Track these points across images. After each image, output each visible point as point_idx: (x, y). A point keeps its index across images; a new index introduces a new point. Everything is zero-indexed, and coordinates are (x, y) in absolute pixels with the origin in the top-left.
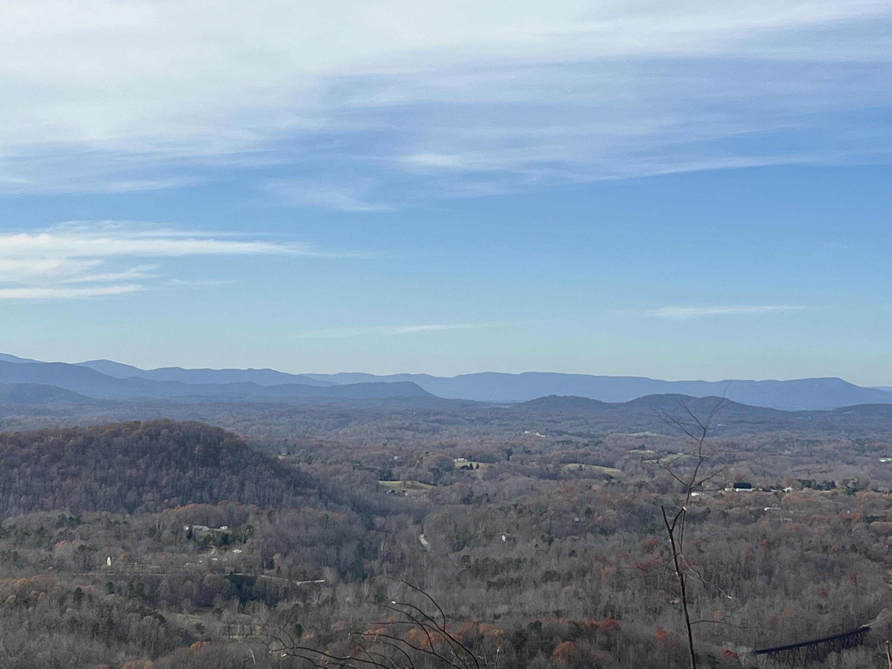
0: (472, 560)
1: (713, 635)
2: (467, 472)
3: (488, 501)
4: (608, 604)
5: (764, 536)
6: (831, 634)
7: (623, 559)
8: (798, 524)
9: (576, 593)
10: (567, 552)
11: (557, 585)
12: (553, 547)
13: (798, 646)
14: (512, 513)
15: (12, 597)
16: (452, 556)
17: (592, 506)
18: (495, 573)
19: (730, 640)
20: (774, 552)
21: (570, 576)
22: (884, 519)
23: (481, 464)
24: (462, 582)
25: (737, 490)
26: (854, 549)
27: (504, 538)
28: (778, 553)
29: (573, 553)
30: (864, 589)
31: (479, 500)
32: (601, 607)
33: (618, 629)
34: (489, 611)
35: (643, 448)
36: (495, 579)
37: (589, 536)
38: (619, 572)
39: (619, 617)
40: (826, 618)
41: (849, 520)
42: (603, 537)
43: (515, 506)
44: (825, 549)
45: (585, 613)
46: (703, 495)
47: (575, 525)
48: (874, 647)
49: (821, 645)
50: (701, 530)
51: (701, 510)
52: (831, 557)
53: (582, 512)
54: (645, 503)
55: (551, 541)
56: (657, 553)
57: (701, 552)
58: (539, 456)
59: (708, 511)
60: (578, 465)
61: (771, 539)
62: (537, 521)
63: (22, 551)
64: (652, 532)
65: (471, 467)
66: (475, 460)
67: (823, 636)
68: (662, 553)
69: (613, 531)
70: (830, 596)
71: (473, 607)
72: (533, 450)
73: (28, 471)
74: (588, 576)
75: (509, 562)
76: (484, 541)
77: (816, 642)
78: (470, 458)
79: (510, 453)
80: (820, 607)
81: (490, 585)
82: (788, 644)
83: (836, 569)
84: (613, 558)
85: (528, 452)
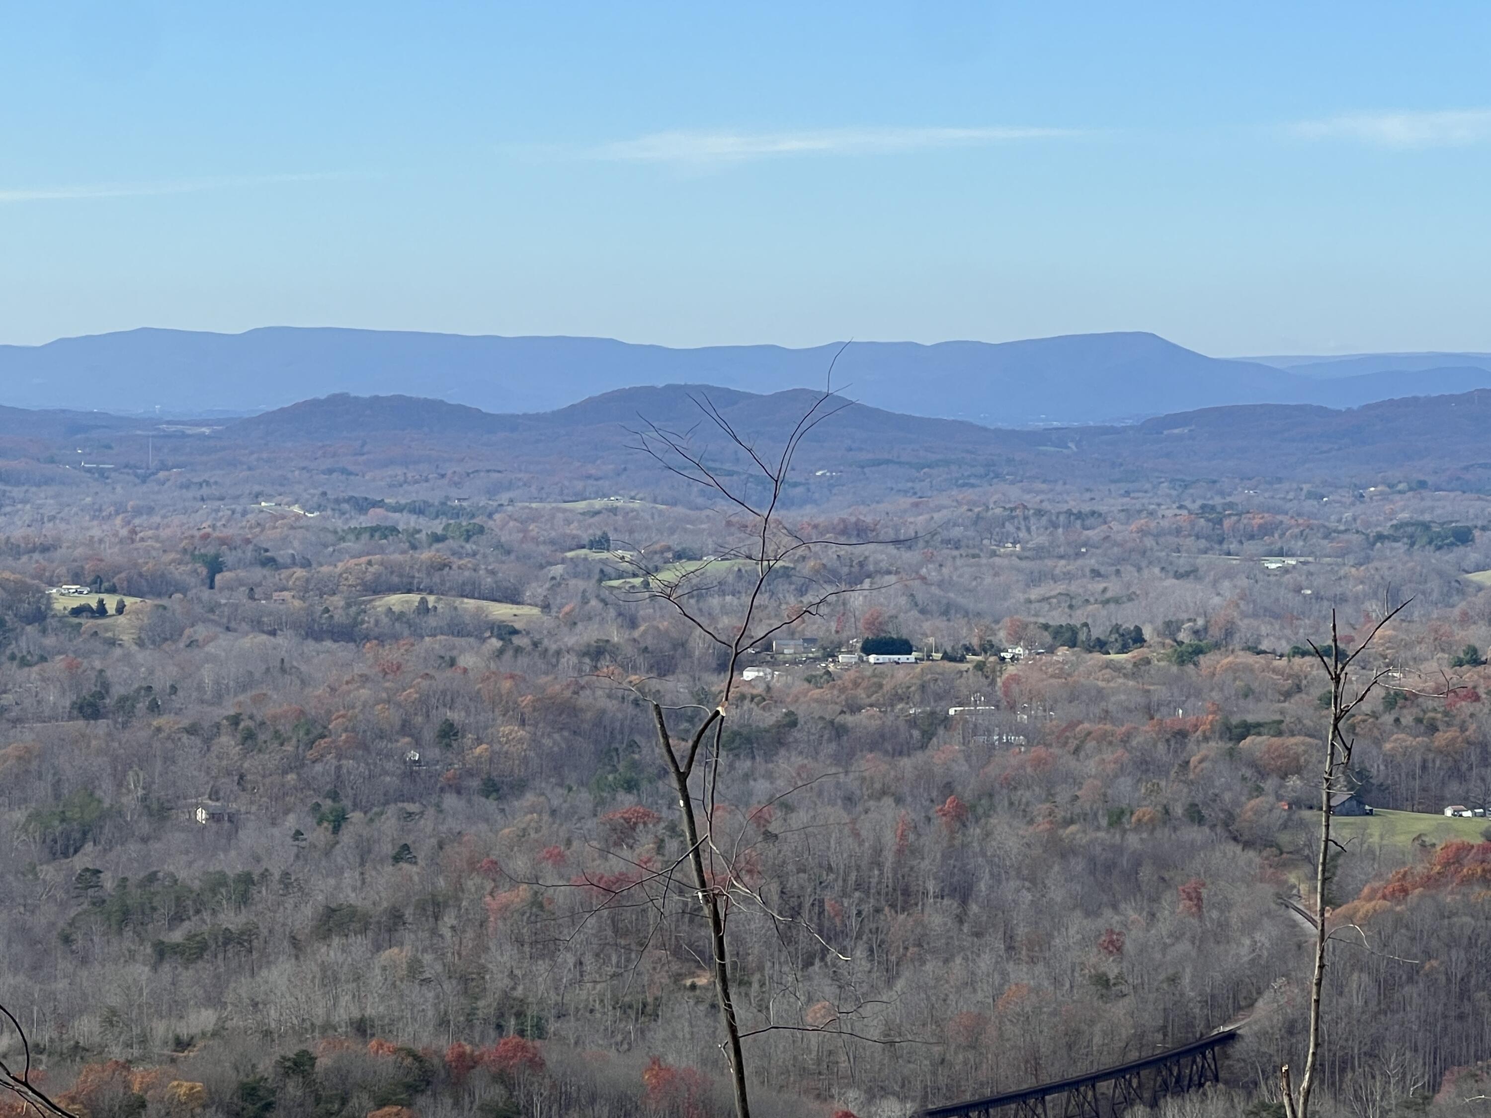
0: (108, 883)
1: (804, 1071)
2: (88, 623)
3: (154, 708)
5: (948, 788)
7: (548, 865)
8: (1041, 751)
9: (414, 968)
10: (388, 849)
11: (360, 945)
14: (227, 742)
16: (49, 872)
17: (456, 716)
18: (177, 919)
20: (976, 831)
21: (396, 918)
22: (1277, 729)
23: (128, 601)
24: (80, 943)
25: (872, 658)
26: (1195, 815)
27: (201, 815)
28: (988, 835)
29: (403, 854)
30: (1223, 925)
31: (126, 705)
32: (486, 1006)
34: (160, 1029)
35: (601, 543)
36: (177, 936)
37: (450, 801)
38: (537, 903)
39: (540, 1031)
40: (1119, 1010)
41: (1182, 735)
42: (490, 805)
43: (235, 720)
44: (1117, 818)
45: (443, 1023)
46: (776, 677)
47: (411, 772)
48: (1251, 1087)
49: (1105, 1087)
50: (769, 776)
51: (769, 718)
52: (1133, 841)
53: (429, 734)
54: (611, 706)
55: (339, 821)
56: (646, 845)
57: (770, 837)
58: (300, 572)
59: (791, 721)
60: (415, 598)
61: (968, 795)
62: (296, 764)
64: (630, 786)
65: (101, 611)
66: (112, 590)
67: (1108, 1061)
68: (660, 846)
69: (520, 787)
70: (1129, 947)
74: (449, 919)
75: (218, 882)
76: (144, 826)
77: (1093, 1080)
78: (98, 584)
79: (215, 566)
80: (1102, 981)
81: (162, 951)
83: (1146, 873)
84: (520, 864)
85: (270, 562)
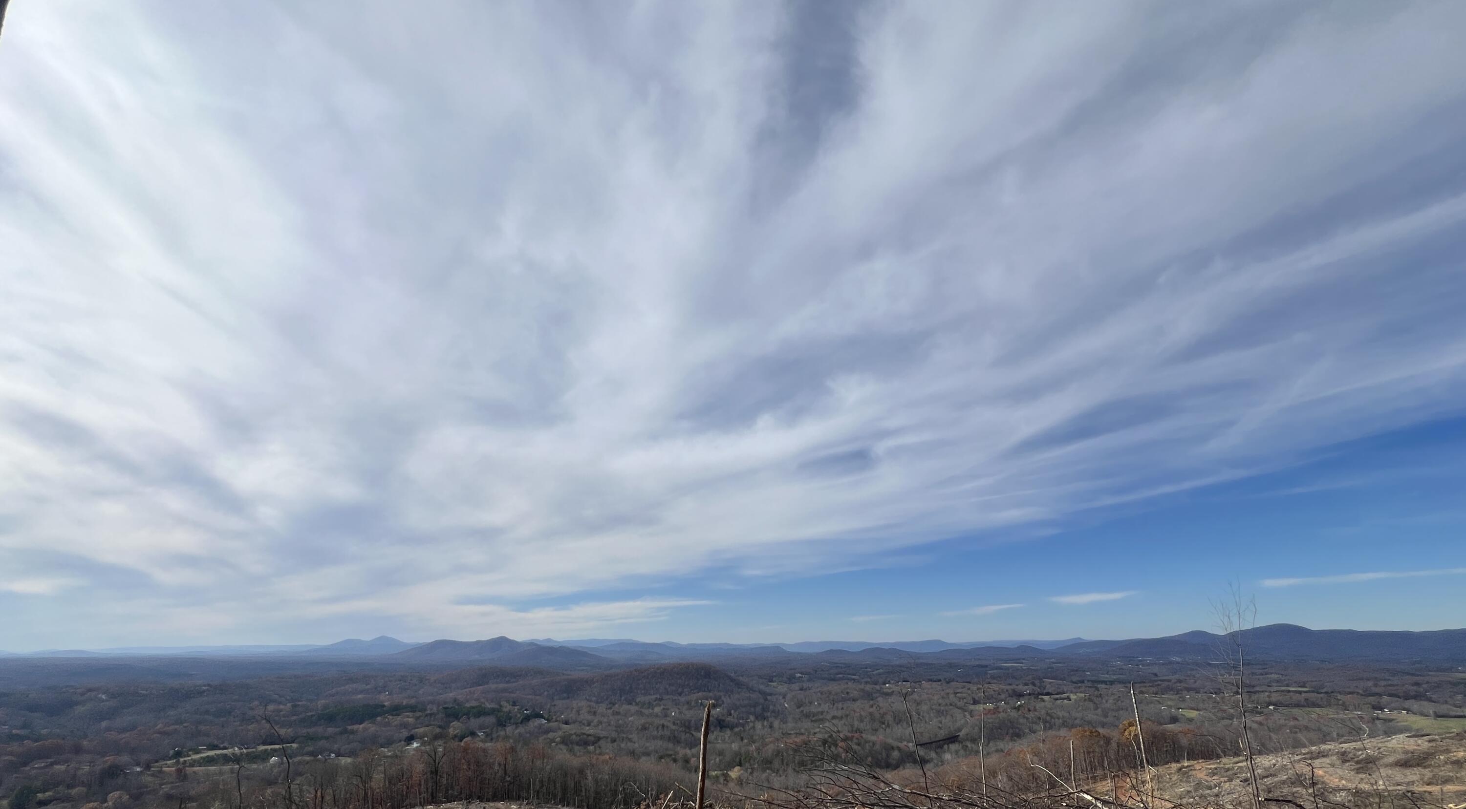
0: (805, 712)
1: (898, 739)
2: (800, 679)
3: (809, 689)
4: (857, 728)
5: (915, 701)
6: (945, 738)
7: (861, 710)
8: (928, 696)
9: (845, 724)
10: (840, 708)
11: (837, 720)
12: (835, 706)
13: (932, 743)
14: (819, 694)
15: (640, 727)
16: (797, 710)
17: (848, 691)
18: (814, 716)
19: (905, 740)
21: (842, 717)
22: (961, 693)
23: (806, 676)
24: (801, 720)
25: (904, 683)
26: (951, 705)
27: (816, 703)
28: (921, 707)
29: (842, 709)
30: (956, 720)
31: (806, 689)
32: (855, 729)
33: (862, 737)
34: (812, 731)
35: (866, 668)
36: (814, 719)
37: (848, 702)
38: (861, 715)
39: (862, 733)
40: (942, 732)
41: (948, 693)
42: (853, 702)
43: (820, 691)
44: (940, 705)
45: (849, 731)
46: (891, 686)
47: (842, 698)
48: (962, 743)
49: (941, 742)
50: (891, 699)
51: (890, 691)
52: (942, 708)
53: (845, 693)
54: (869, 689)
55: (834, 704)
56: (874, 708)
57: (892, 707)
58: (827, 672)
59: (893, 692)
60: (842, 675)
61: (918, 702)
62: (828, 697)
63: (643, 710)
64: (872, 700)
65: (802, 677)
66: (803, 674)
67: (942, 739)
68: (876, 708)
69: (857, 700)
70: (943, 723)
71: (806, 730)
72: (824, 670)
73: (644, 681)
74: (849, 717)
75: (818, 712)
76: (809, 704)
77: (939, 741)
82: (928, 742)
83: (944, 712)
84: (858, 710)
